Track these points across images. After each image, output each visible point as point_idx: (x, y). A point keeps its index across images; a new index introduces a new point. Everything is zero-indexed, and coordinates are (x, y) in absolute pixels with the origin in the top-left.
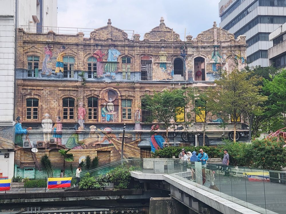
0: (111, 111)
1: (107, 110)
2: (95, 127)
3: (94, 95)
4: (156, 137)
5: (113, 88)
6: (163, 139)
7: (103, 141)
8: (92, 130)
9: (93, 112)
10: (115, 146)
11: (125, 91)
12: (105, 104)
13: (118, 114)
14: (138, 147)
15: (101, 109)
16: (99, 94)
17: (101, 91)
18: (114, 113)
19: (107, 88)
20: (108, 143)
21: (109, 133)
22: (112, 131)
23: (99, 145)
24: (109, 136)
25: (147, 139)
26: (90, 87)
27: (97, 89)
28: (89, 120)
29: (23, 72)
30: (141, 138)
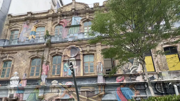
2: (57, 82)
3: (58, 52)
4: (123, 90)
5: (75, 46)
6: (132, 91)
7: (63, 96)
8: (54, 85)
9: (56, 68)
10: (76, 100)
11: (86, 46)
12: (67, 59)
16: (63, 52)
19: (70, 46)
20: (68, 97)
21: (70, 87)
23: (58, 100)
25: (112, 92)
26: (54, 46)
27: (61, 48)
28: (52, 76)
29: (5, 42)
30: (104, 91)
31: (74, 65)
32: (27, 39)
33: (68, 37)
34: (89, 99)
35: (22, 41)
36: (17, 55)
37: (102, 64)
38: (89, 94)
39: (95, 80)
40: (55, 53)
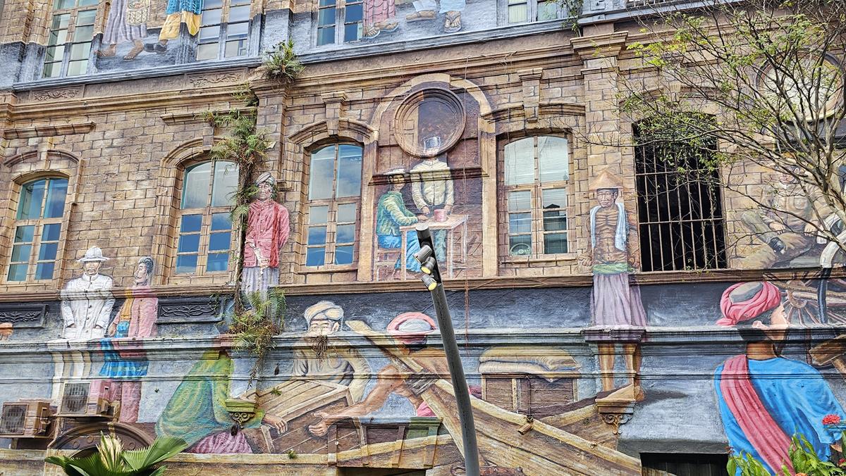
0: (434, 209)
1: (409, 204)
3: (342, 125)
4: (762, 376)
5: (445, 78)
6: (827, 386)
7: (379, 402)
8: (319, 332)
9: (331, 225)
10: (454, 433)
11: (520, 82)
12: (400, 171)
13: (475, 223)
14: (624, 445)
15: (376, 205)
16: (369, 121)
17: (381, 100)
18: (452, 222)
19: (415, 82)
21: (415, 345)
24: (418, 369)
25: (693, 388)
26: (319, 86)
27: (358, 96)
28: (306, 274)
29: (22, 58)
30: (637, 378)
31: (442, 206)
32: (153, 40)
33: (401, 18)
34: (538, 425)
35: (124, 52)
36: (96, 145)
37: (620, 203)
38: (537, 398)
39: (577, 308)
40: (326, 131)
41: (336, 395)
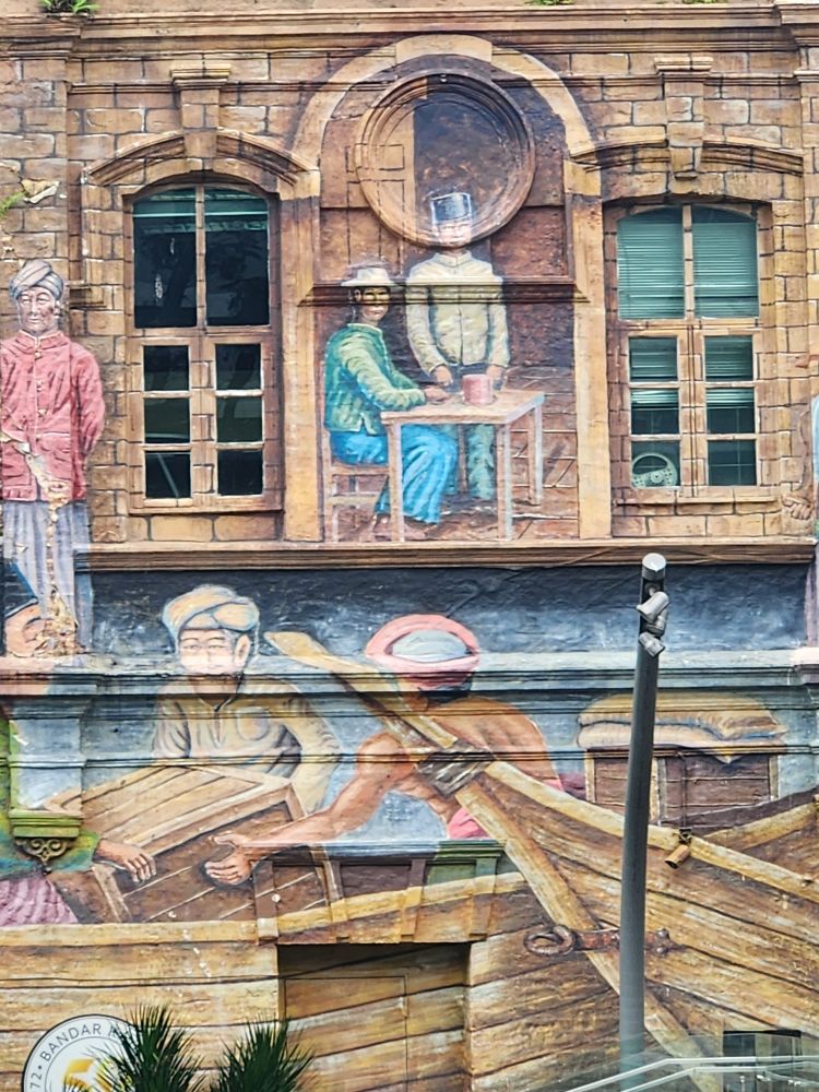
0: (462, 372)
1: (402, 358)
2: (243, 613)
3: (224, 146)
5: (480, 50)
7: (362, 811)
8: (204, 658)
9: (203, 395)
10: (529, 870)
11: (660, 79)
12: (379, 277)
13: (559, 411)
15: (319, 355)
16: (290, 140)
17: (317, 86)
18: (509, 406)
19: (405, 51)
20: (426, 830)
21: (447, 691)
22: (486, 661)
23: (295, 859)
24: (445, 741)
31: (480, 367)
34: (701, 847)
38: (700, 796)
41: (264, 797)
